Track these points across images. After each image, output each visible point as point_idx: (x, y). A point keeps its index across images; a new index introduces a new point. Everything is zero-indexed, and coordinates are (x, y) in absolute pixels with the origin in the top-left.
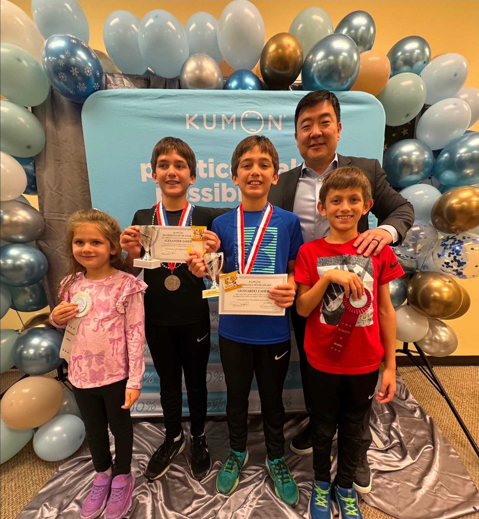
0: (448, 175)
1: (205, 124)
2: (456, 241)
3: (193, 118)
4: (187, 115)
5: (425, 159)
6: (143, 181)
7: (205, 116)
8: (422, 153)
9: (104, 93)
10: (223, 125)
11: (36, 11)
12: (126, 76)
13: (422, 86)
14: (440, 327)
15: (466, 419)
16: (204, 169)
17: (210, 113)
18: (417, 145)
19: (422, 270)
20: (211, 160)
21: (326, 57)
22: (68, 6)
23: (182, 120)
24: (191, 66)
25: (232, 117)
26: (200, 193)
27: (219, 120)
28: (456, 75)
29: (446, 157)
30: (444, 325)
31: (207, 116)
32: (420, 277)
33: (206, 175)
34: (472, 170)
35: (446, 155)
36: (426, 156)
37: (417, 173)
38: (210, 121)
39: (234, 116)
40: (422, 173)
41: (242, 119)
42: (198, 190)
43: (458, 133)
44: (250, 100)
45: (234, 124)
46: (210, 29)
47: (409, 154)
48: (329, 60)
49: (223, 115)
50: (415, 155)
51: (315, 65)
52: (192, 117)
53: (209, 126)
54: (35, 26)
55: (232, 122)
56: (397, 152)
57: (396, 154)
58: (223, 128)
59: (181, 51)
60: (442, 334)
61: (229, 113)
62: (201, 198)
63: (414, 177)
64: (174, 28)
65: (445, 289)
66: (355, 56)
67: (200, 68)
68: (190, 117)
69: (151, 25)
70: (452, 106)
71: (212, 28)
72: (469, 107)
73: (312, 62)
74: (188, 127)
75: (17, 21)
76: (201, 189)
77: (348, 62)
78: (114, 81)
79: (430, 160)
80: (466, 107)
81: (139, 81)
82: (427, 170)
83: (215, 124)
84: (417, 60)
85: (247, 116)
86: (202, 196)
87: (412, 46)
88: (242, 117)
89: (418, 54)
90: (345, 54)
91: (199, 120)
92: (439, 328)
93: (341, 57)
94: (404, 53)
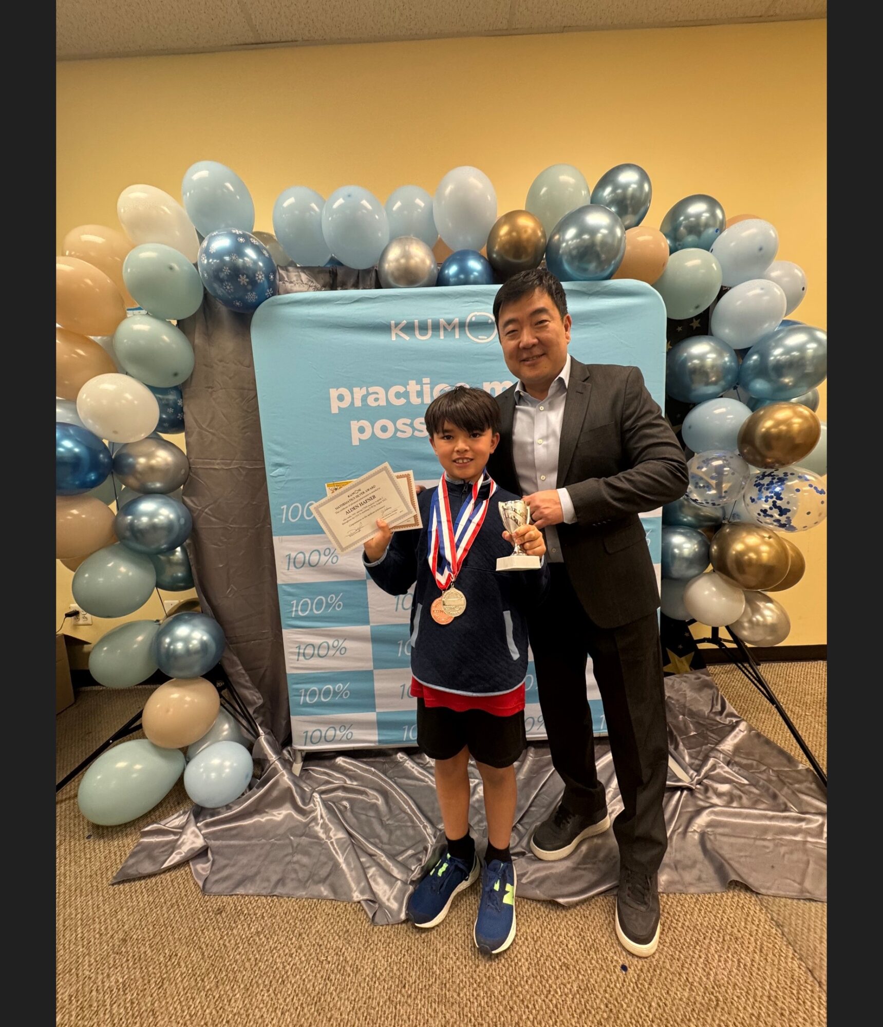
0: (760, 385)
1: (417, 332)
2: (774, 479)
3: (401, 326)
4: (393, 322)
5: (725, 363)
6: (333, 412)
7: (416, 321)
8: (720, 355)
9: (280, 299)
10: (442, 333)
11: (188, 194)
12: (304, 269)
13: (714, 265)
14: (763, 603)
15: (811, 739)
16: (417, 391)
17: (423, 318)
18: (712, 344)
19: (731, 520)
20: (426, 380)
21: (579, 235)
22: (228, 185)
23: (384, 328)
25: (454, 322)
26: (411, 425)
27: (436, 327)
28: (761, 249)
29: (756, 361)
30: (769, 600)
31: (419, 322)
32: (728, 530)
33: (419, 400)
34: (792, 379)
35: (755, 357)
36: (727, 359)
37: (715, 383)
38: (423, 328)
39: (457, 320)
40: (722, 383)
41: (467, 324)
42: (408, 421)
44: (477, 299)
45: (457, 330)
46: (419, 206)
47: (702, 357)
48: (584, 240)
49: (442, 320)
50: (711, 358)
51: (564, 245)
52: (399, 324)
53: (421, 335)
54: (185, 213)
55: (454, 328)
56: (685, 354)
57: (683, 358)
58: (442, 337)
59: (380, 235)
60: (767, 613)
61: (450, 317)
62: (413, 432)
63: (711, 389)
64: (369, 207)
65: (765, 548)
66: (618, 232)
67: (406, 255)
68: (397, 325)
69: (341, 206)
70: (758, 291)
71: (422, 204)
72: (782, 290)
73: (559, 242)
74: (394, 338)
75: (163, 210)
76: (413, 420)
77: (609, 240)
78: (288, 277)
79: (733, 364)
80: (778, 291)
81: (321, 276)
82: (729, 377)
83: (430, 332)
84: (707, 225)
85: (474, 319)
86: (414, 429)
87: (698, 209)
88: (468, 321)
89: (707, 218)
90: (604, 231)
91: (409, 328)
92: (761, 605)
93: (599, 236)
94: (687, 217)
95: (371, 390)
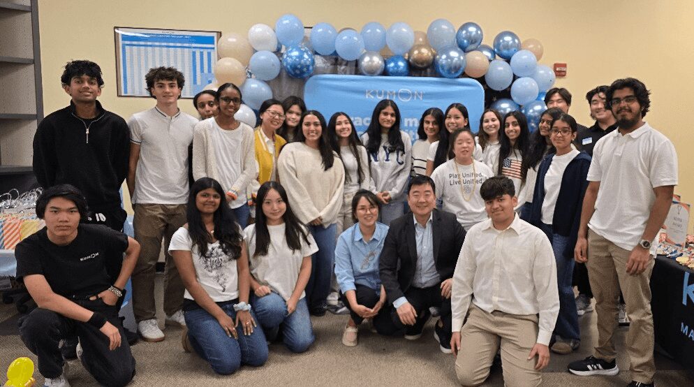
1: (377, 95)
4: (367, 90)
13: (510, 71)
18: (510, 103)
21: (447, 59)
23: (363, 92)
24: (367, 59)
25: (393, 92)
27: (386, 93)
28: (527, 67)
31: (378, 91)
38: (380, 93)
39: (395, 92)
41: (399, 93)
43: (530, 99)
44: (403, 83)
46: (379, 33)
48: (449, 61)
49: (388, 91)
51: (441, 61)
53: (379, 96)
55: (393, 94)
59: (360, 51)
61: (391, 90)
66: (462, 58)
67: (371, 61)
68: (369, 92)
69: (345, 40)
73: (439, 60)
74: (367, 97)
84: (512, 46)
85: (402, 92)
87: (508, 39)
90: (456, 59)
91: (374, 93)
93: (454, 61)
94: (504, 41)
95: (356, 118)
